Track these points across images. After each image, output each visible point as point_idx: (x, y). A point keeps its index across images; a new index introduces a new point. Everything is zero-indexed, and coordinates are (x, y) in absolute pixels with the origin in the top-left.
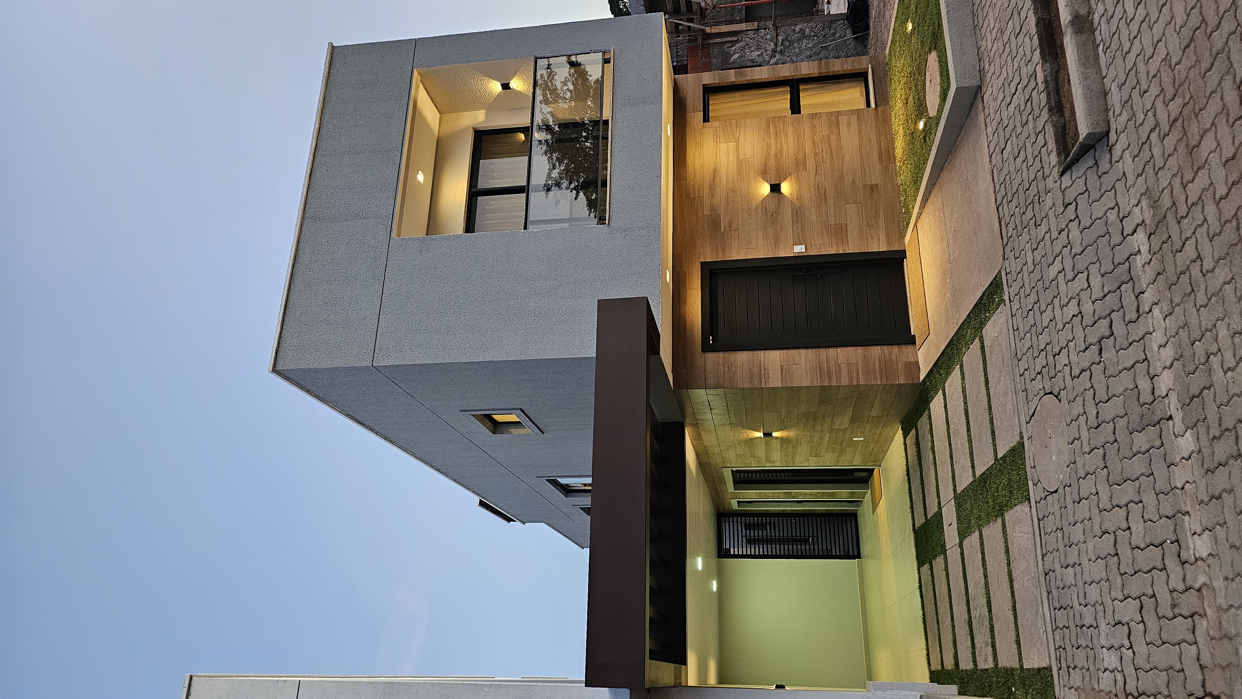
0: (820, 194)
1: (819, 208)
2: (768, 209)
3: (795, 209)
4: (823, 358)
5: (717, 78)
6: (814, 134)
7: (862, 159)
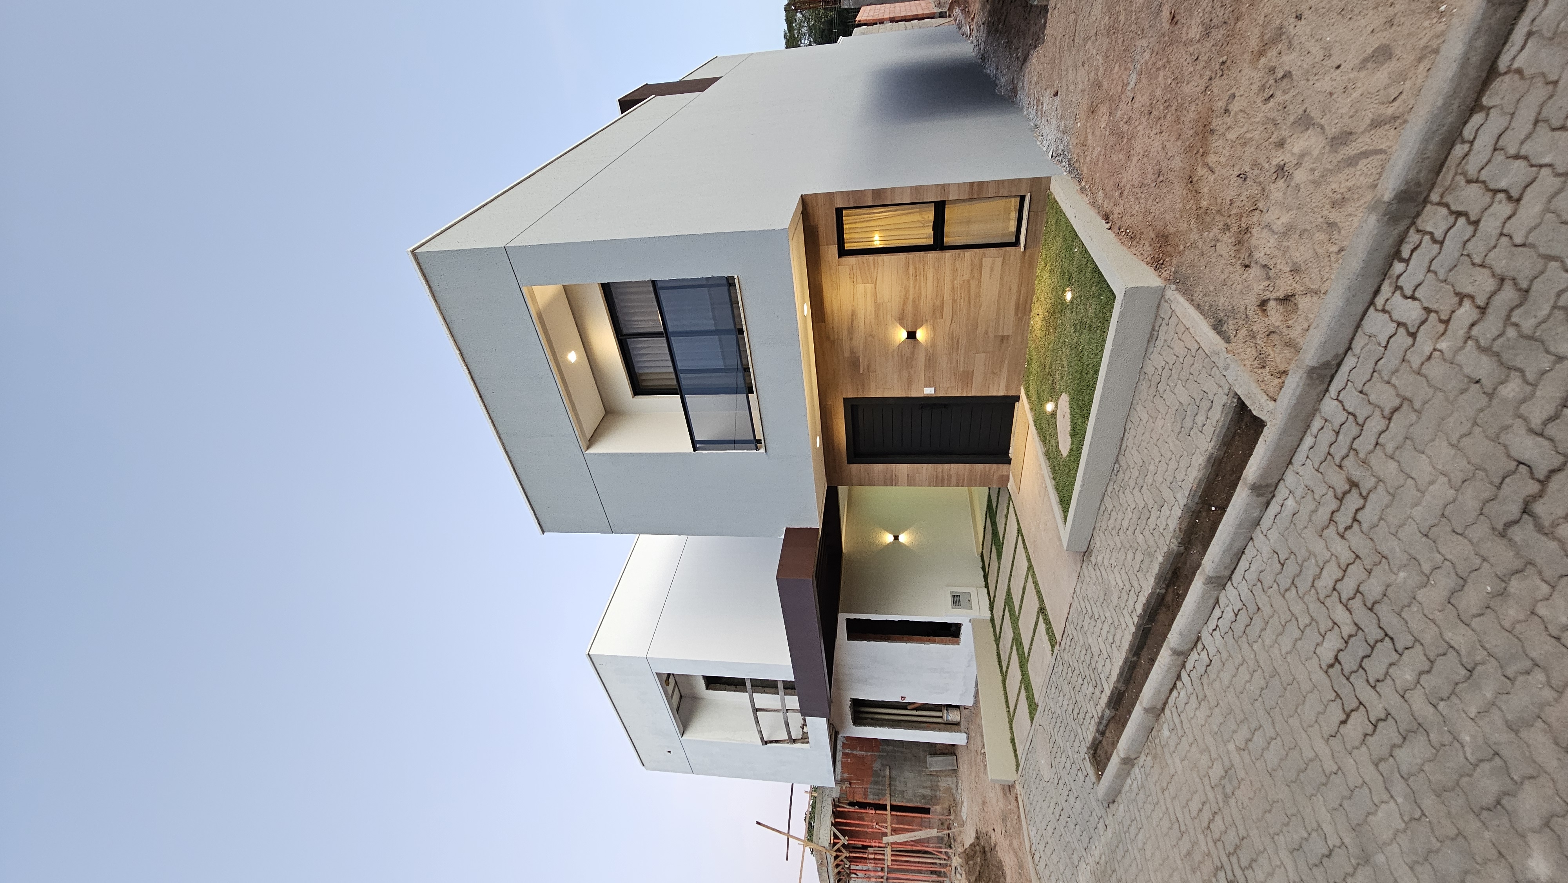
0: (953, 342)
1: (950, 354)
2: (904, 353)
3: (929, 355)
4: (940, 470)
5: (851, 200)
6: (954, 279)
7: (998, 309)
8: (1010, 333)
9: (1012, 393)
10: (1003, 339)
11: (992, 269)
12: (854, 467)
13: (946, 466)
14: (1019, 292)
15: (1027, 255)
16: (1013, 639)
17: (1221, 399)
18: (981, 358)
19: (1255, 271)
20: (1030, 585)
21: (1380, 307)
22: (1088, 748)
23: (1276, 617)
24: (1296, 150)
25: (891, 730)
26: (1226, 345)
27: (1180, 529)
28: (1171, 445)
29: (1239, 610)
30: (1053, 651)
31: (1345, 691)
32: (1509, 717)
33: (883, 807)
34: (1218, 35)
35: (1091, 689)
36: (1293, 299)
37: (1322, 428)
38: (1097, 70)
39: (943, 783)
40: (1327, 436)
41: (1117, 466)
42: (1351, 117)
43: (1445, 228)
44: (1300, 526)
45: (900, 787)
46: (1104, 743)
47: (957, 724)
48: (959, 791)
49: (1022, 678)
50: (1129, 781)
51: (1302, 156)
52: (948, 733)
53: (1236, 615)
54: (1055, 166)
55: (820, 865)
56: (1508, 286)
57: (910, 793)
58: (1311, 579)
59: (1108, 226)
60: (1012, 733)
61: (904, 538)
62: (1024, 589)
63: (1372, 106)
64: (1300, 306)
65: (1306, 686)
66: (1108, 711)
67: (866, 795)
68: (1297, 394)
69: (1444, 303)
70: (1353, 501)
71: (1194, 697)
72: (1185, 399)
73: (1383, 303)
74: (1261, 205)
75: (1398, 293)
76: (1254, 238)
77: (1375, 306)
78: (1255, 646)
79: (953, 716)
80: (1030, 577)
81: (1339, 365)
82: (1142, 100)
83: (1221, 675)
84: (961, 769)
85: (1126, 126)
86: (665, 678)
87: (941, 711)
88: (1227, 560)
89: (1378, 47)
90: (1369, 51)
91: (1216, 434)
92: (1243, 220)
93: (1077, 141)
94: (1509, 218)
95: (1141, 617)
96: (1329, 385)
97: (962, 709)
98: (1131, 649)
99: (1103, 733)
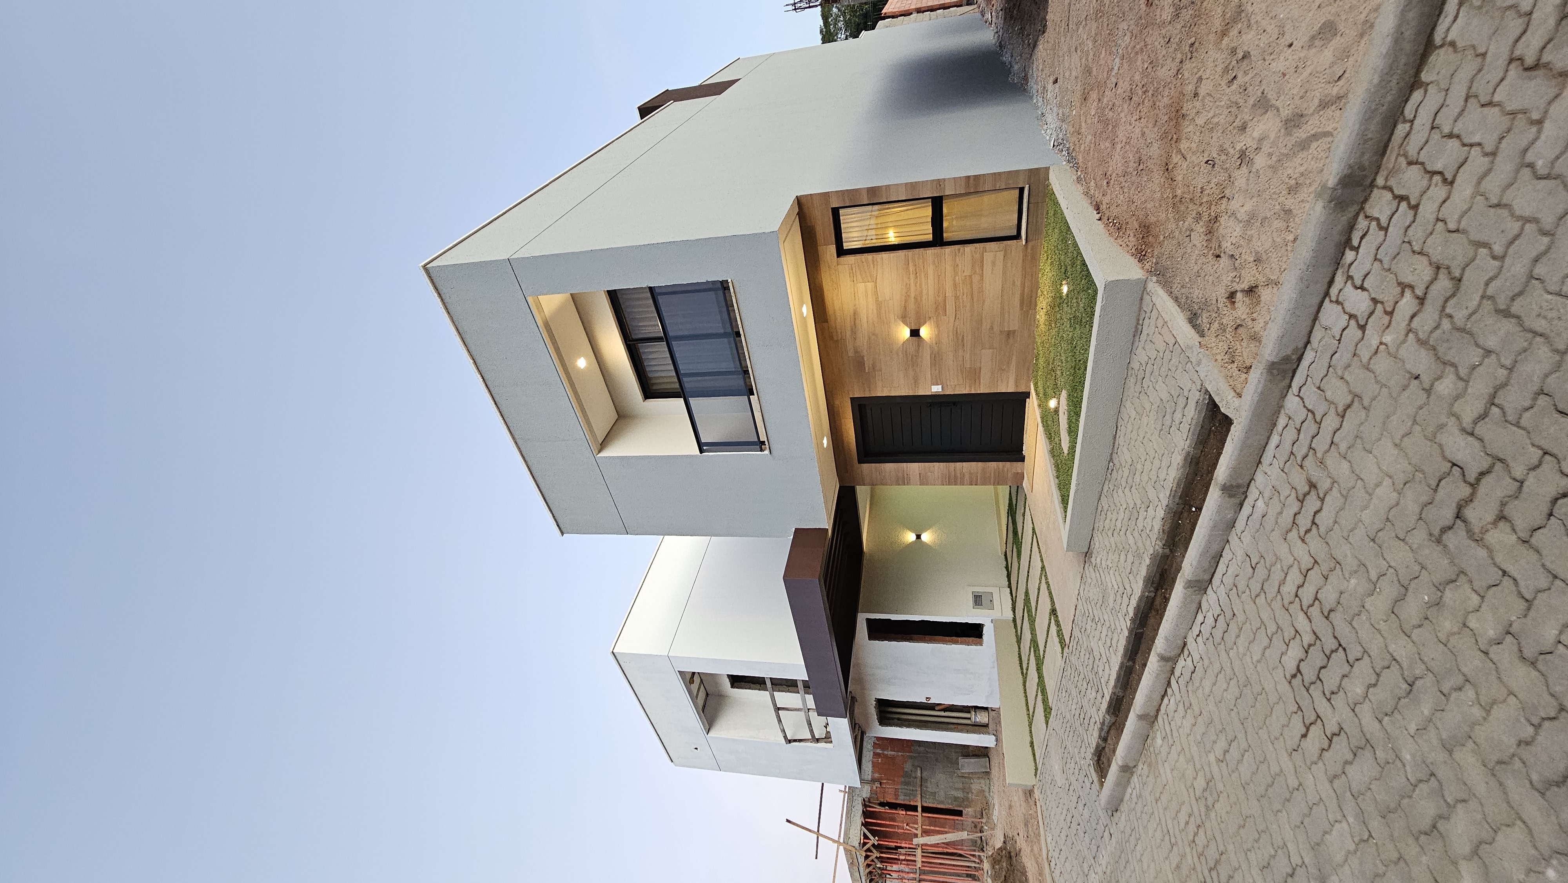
0: (958, 339)
1: (956, 352)
2: (908, 351)
3: (934, 352)
4: (952, 469)
5: (846, 198)
6: (956, 274)
7: (1002, 303)
8: (1016, 328)
9: (1022, 389)
10: (1009, 334)
11: (994, 264)
12: (865, 466)
13: (958, 465)
14: (1023, 285)
15: (1029, 247)
16: (1031, 640)
17: (1195, 396)
18: (987, 354)
19: (1224, 261)
20: (1044, 586)
21: (1334, 299)
22: (1093, 754)
23: (1248, 624)
24: (1256, 135)
25: (918, 731)
26: (1200, 339)
27: (1163, 530)
28: (1155, 444)
29: (1218, 616)
30: (1062, 653)
31: (1305, 703)
32: (1444, 736)
33: (914, 808)
34: (1187, 14)
35: (1094, 694)
36: (1257, 290)
37: (1287, 426)
38: (1087, 55)
39: (975, 786)
40: (1290, 435)
41: (1111, 464)
42: (1302, 98)
43: (1389, 213)
44: (1268, 528)
45: (931, 788)
46: (1107, 749)
47: (986, 726)
48: (991, 794)
49: (1039, 681)
50: (1129, 790)
51: (1261, 140)
52: (975, 735)
53: (1216, 620)
54: (1055, 155)
55: (851, 865)
56: (1442, 275)
57: (942, 793)
58: (1277, 584)
59: (1098, 216)
60: (1031, 736)
61: (926, 537)
62: (1039, 589)
63: (1320, 85)
64: (1262, 298)
65: (1273, 698)
66: (1107, 716)
67: (897, 796)
68: (1259, 390)
69: (1389, 294)
70: (1313, 502)
71: (1181, 705)
72: (1165, 396)
73: (1336, 294)
74: (1227, 192)
75: (1349, 282)
76: (1221, 227)
77: (1330, 297)
78: (1231, 654)
79: (981, 718)
80: (1043, 578)
81: (1300, 359)
82: (1124, 85)
83: (1203, 684)
84: (993, 771)
85: (1111, 113)
86: (688, 677)
87: (970, 712)
88: (1206, 565)
89: (1324, 24)
90: (1316, 28)
91: (1191, 432)
92: (1213, 207)
93: (1073, 129)
94: (1444, 202)
95: (1133, 620)
96: (1292, 380)
97: (990, 710)
98: (1125, 655)
99: (1105, 740)
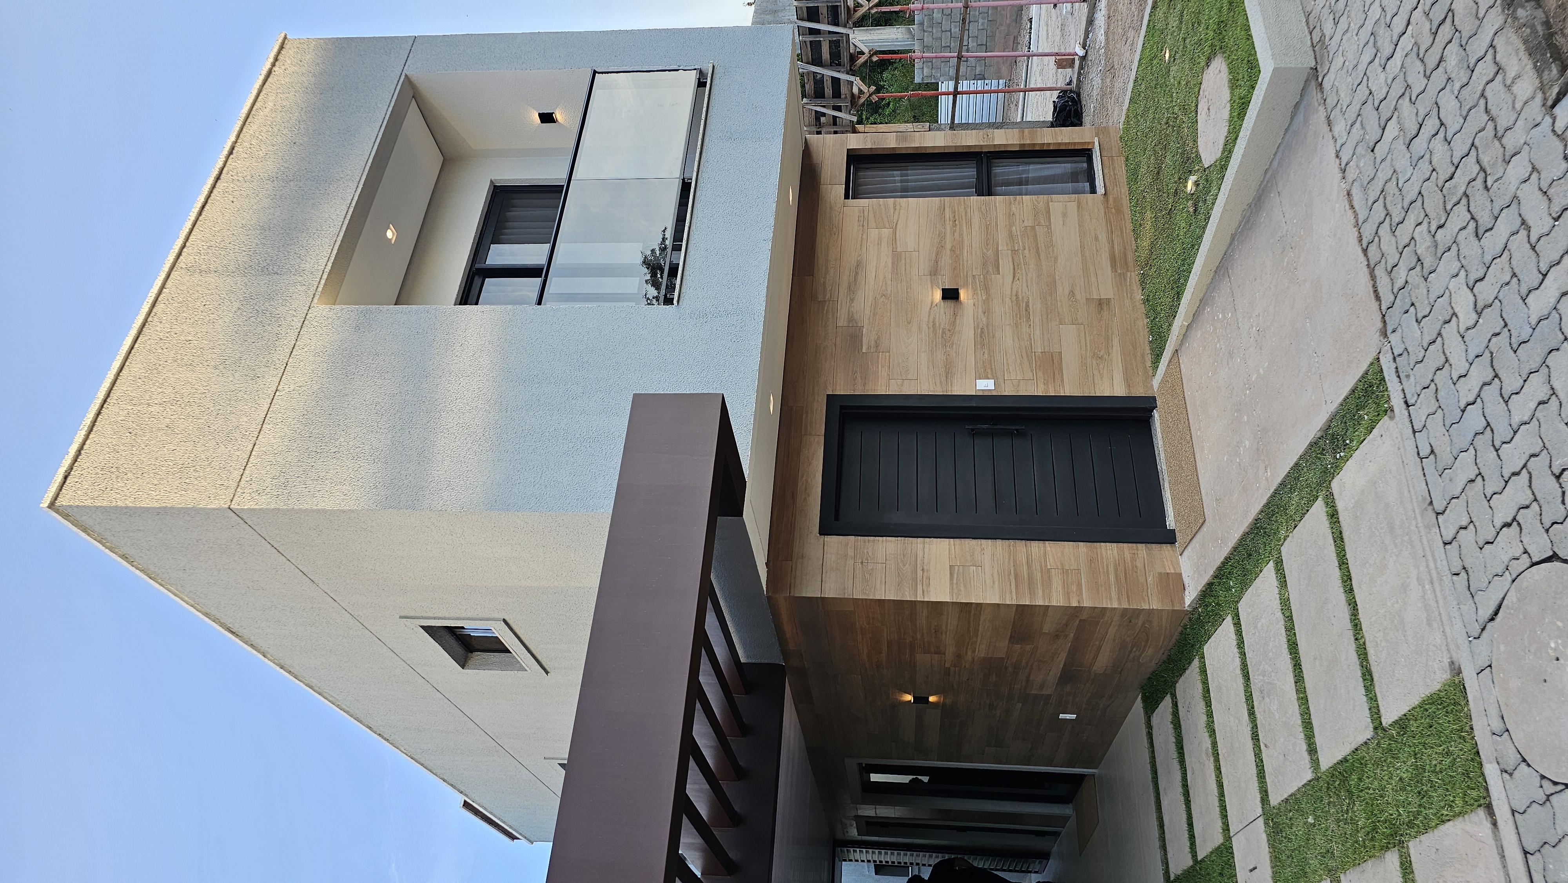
0: (1019, 308)
1: (1017, 327)
2: (937, 324)
3: (981, 326)
6: (1012, 224)
7: (1084, 260)
15: (1111, 199)
18: (1069, 332)
